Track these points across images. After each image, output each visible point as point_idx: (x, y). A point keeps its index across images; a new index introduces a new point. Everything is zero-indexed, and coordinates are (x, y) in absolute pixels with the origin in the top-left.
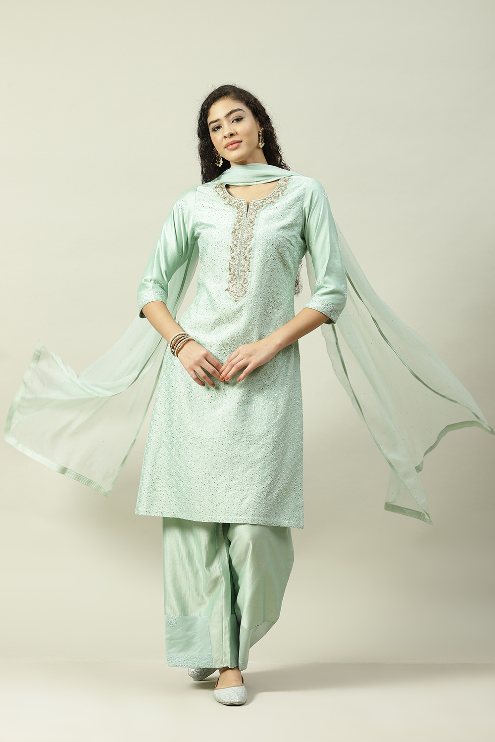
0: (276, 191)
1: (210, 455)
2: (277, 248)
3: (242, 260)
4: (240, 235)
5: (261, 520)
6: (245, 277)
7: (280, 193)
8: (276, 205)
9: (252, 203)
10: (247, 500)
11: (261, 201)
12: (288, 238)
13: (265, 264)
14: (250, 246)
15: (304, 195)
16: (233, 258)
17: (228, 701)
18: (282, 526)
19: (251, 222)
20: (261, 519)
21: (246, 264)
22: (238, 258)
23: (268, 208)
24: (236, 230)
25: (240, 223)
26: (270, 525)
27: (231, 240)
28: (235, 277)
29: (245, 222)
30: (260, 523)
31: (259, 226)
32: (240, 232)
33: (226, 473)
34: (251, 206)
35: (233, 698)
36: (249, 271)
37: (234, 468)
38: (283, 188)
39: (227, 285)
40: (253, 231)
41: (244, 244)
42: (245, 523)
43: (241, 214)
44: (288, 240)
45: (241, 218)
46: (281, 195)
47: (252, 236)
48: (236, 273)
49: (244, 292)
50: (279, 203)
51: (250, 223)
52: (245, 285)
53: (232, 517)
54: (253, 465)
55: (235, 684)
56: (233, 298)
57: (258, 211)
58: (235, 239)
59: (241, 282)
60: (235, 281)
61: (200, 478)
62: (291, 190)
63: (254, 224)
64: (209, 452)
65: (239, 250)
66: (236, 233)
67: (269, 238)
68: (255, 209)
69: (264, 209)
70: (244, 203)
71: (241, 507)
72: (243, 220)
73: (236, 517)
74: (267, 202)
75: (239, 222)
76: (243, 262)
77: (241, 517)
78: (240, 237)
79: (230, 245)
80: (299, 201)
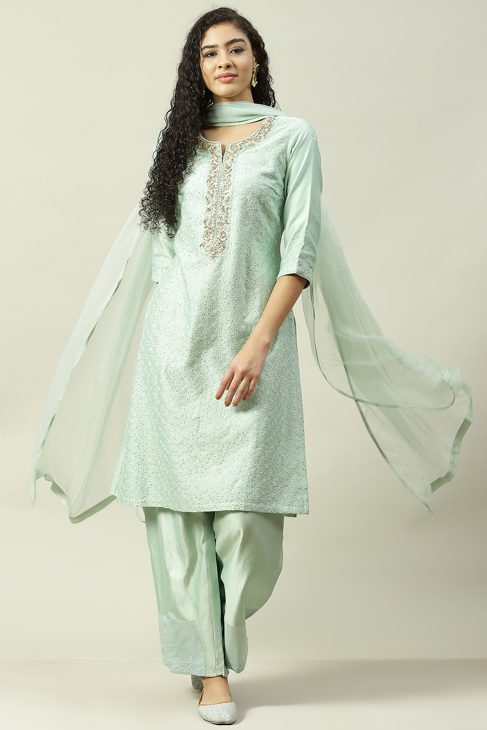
0: (258, 132)
1: (196, 437)
2: (259, 198)
3: (219, 211)
4: (216, 184)
5: (255, 507)
6: (223, 230)
7: (262, 135)
8: (256, 148)
9: (230, 145)
10: (239, 483)
11: (240, 143)
12: (271, 186)
13: (245, 216)
14: (228, 195)
15: (288, 137)
16: (208, 209)
17: (217, 719)
18: (281, 512)
19: (229, 168)
20: (254, 505)
21: (223, 216)
22: (214, 209)
23: (247, 151)
24: (211, 177)
25: (215, 170)
26: (266, 511)
27: (206, 189)
28: (211, 231)
29: (221, 168)
30: (254, 509)
31: (236, 173)
32: (217, 180)
33: (214, 455)
34: (228, 150)
35: (223, 716)
36: (228, 224)
37: (223, 449)
38: (266, 130)
39: (202, 239)
40: (231, 178)
41: (220, 193)
42: (237, 509)
43: (216, 158)
44: (271, 188)
45: (216, 163)
46: (263, 137)
47: (229, 184)
48: (212, 225)
49: (222, 248)
50: (259, 146)
51: (226, 169)
52: (223, 240)
53: (221, 504)
54: (245, 444)
55: (224, 699)
56: (210, 255)
57: (235, 155)
58: (210, 188)
59: (218, 236)
60: (212, 235)
61: (185, 462)
62: (275, 132)
63: (231, 170)
64: (194, 433)
65: (215, 200)
66: (212, 182)
67: (249, 186)
68: (233, 152)
69: (242, 152)
70: (218, 146)
71: (231, 492)
72: (219, 166)
73: (227, 504)
74: (247, 144)
75: (214, 168)
76: (220, 213)
77: (232, 503)
78: (216, 186)
79: (205, 195)
80: (283, 143)
